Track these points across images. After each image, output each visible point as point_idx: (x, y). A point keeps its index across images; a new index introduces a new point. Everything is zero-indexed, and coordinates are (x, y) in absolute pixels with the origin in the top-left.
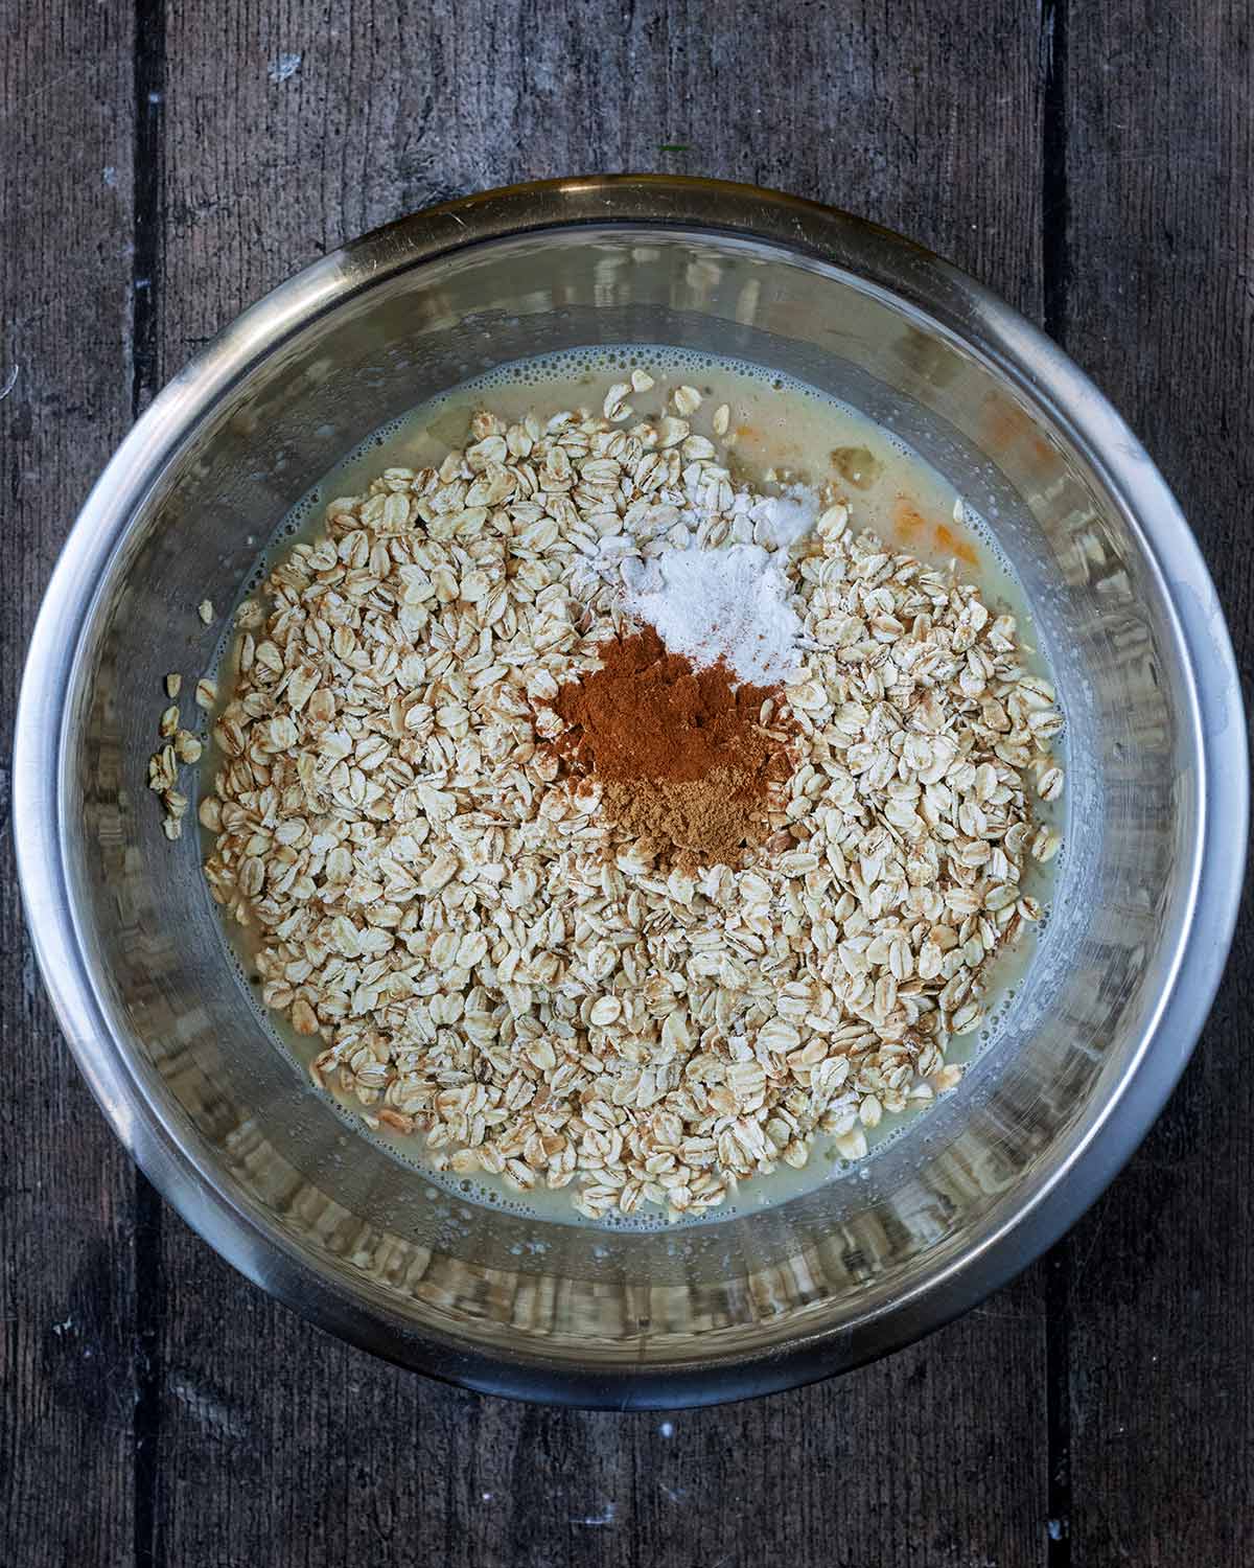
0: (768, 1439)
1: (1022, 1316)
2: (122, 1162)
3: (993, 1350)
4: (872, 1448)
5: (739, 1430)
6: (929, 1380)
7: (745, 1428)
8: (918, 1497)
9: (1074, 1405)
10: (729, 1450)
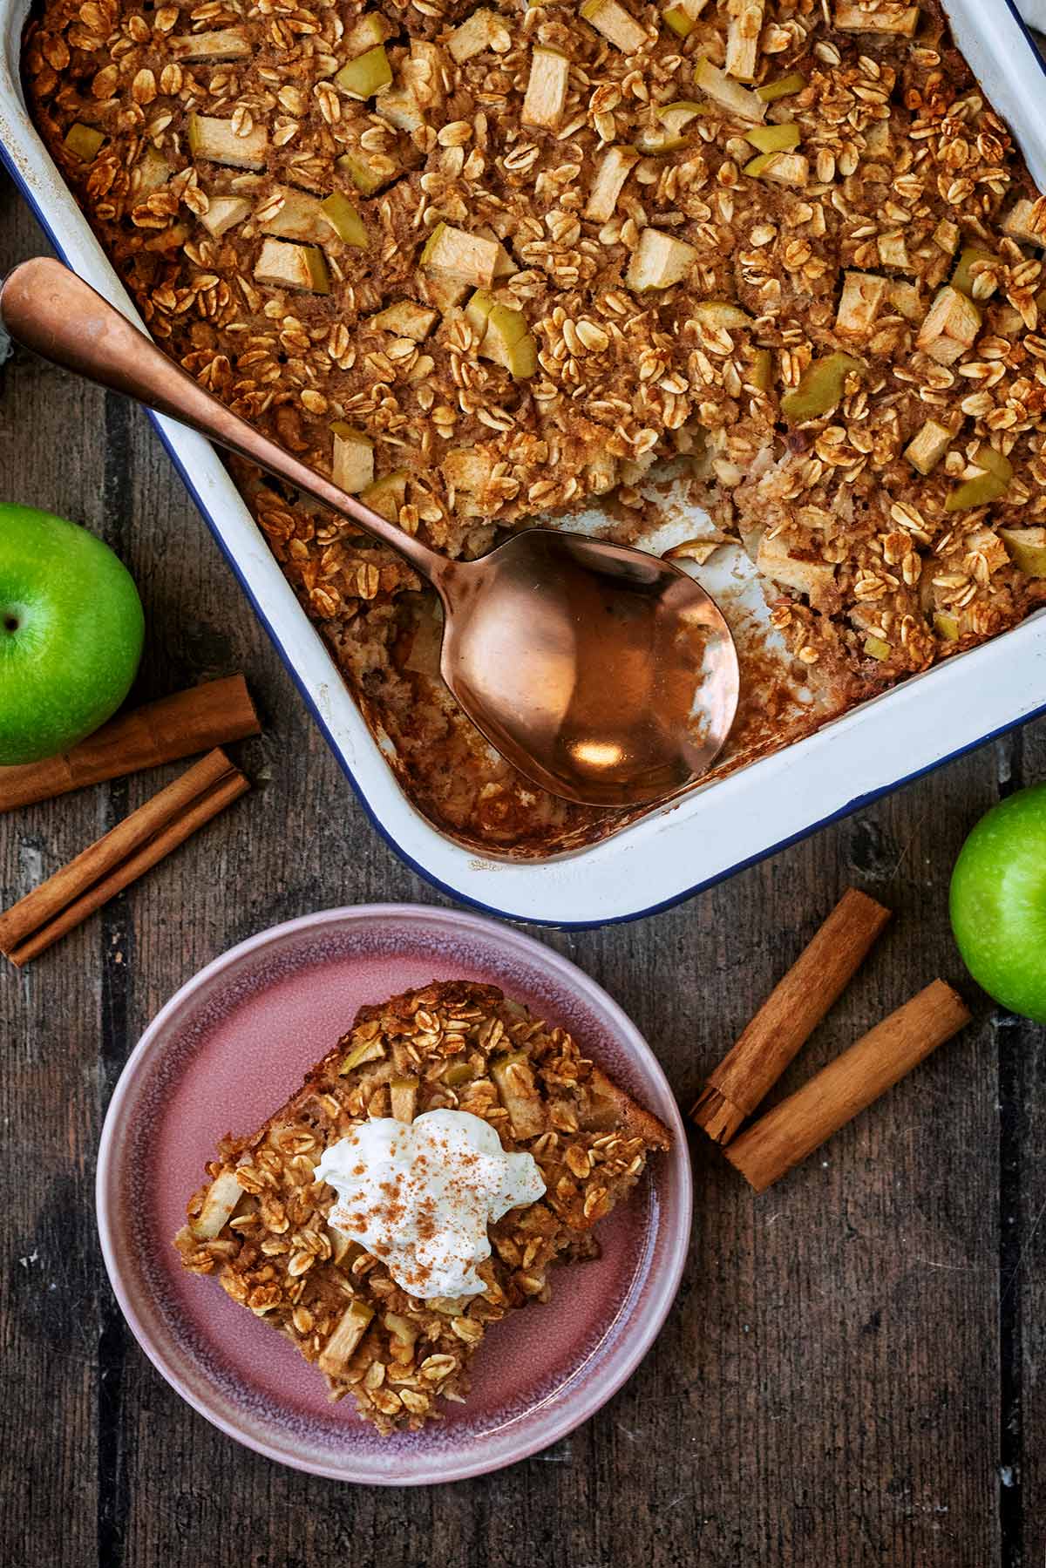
0: (723, 1381)
1: (976, 1269)
2: (88, 1100)
3: (947, 1301)
4: (827, 1393)
5: (696, 1372)
6: (883, 1329)
7: (702, 1372)
8: (873, 1441)
9: (1026, 1356)
10: (686, 1392)
